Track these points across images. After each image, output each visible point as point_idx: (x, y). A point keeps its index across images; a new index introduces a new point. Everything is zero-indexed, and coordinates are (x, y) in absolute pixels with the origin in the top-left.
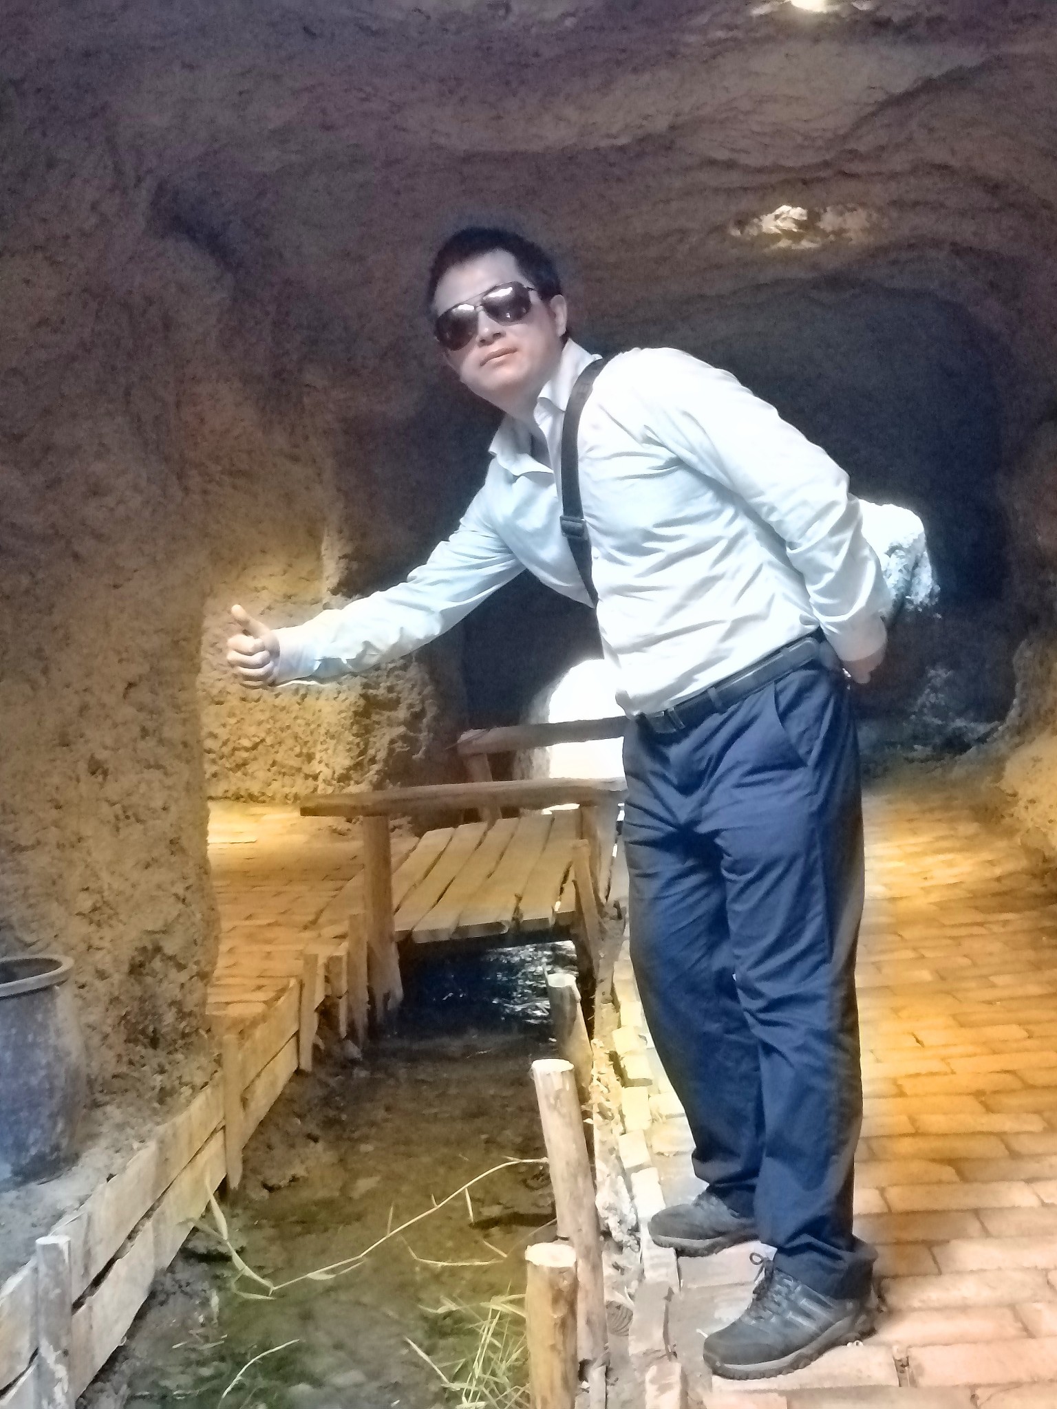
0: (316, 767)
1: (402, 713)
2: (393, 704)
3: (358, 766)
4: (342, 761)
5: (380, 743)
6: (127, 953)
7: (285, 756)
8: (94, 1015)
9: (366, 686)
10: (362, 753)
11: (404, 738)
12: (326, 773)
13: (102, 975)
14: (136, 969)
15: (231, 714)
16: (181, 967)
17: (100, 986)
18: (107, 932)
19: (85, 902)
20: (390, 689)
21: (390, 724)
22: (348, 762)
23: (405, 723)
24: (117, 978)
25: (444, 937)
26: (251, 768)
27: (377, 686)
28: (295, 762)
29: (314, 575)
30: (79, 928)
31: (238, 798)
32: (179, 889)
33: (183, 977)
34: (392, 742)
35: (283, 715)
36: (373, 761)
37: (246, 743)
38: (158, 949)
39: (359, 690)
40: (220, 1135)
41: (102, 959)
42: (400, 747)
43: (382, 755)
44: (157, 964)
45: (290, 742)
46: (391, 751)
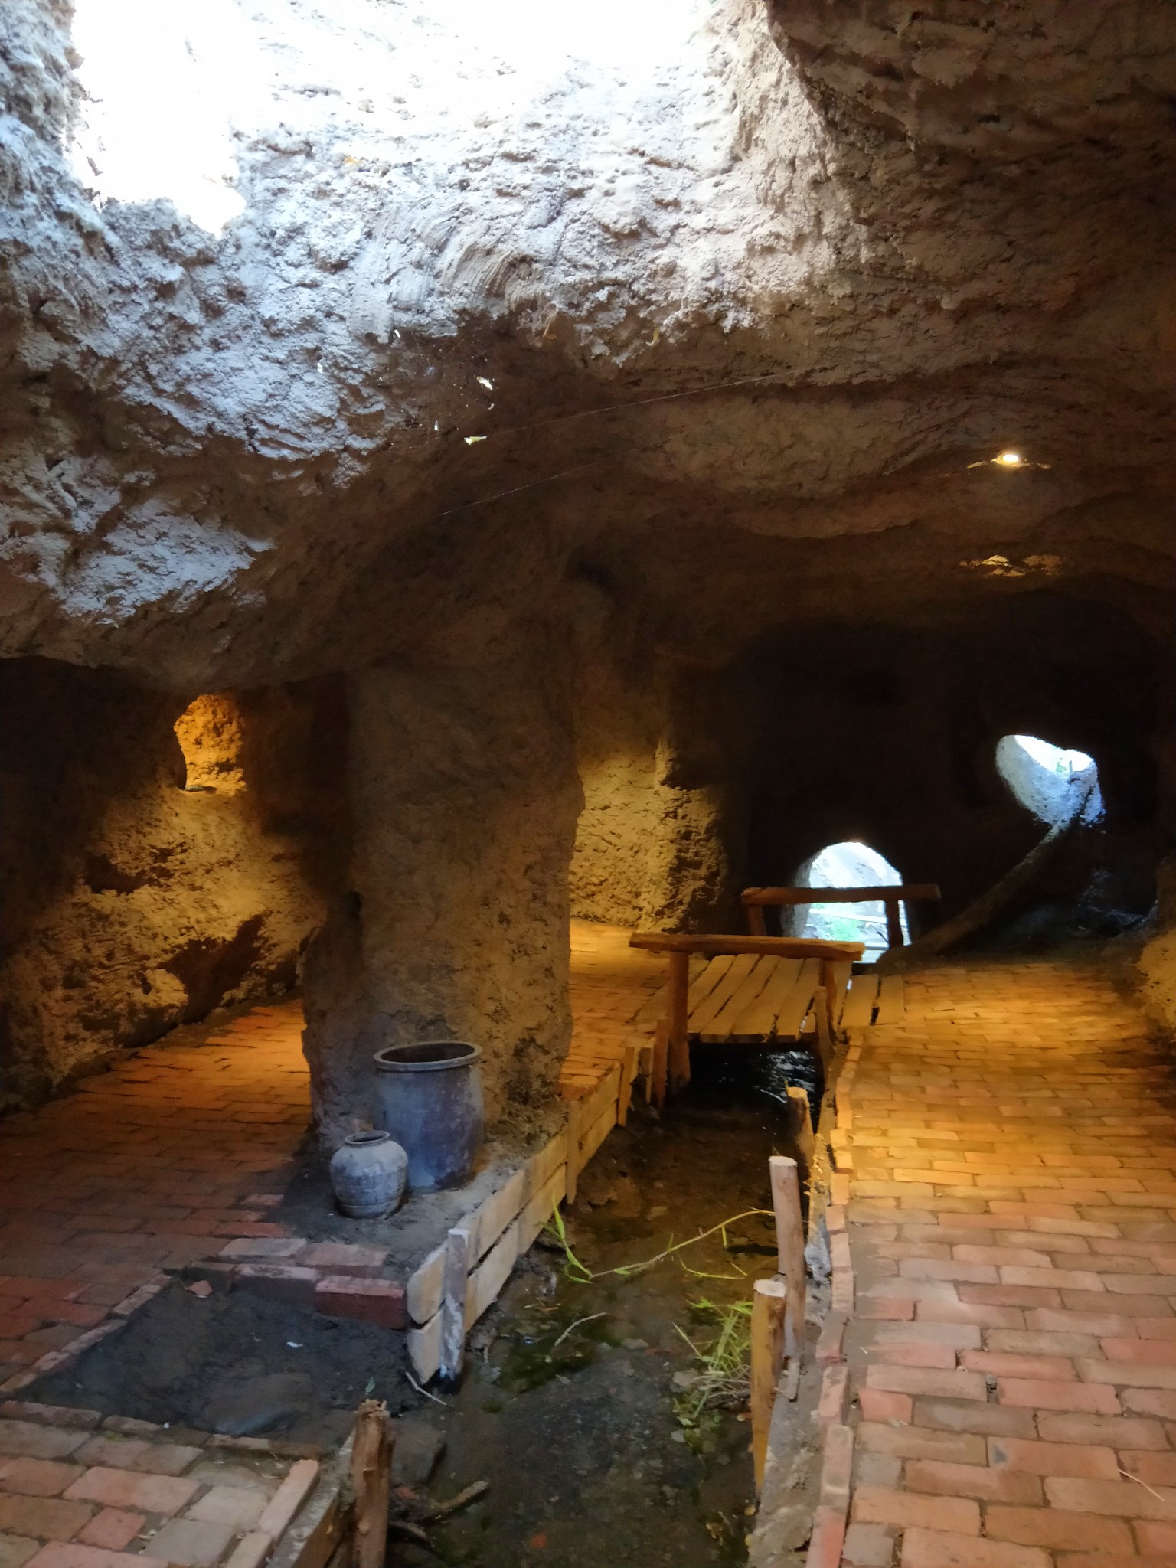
0: (641, 902)
1: (703, 872)
2: (697, 865)
3: (670, 906)
4: (660, 901)
5: (686, 892)
6: (513, 1041)
7: (621, 892)
8: (491, 1081)
9: (679, 851)
10: (674, 897)
11: (703, 889)
12: (648, 908)
13: (497, 1055)
14: (519, 1053)
15: (587, 860)
16: (546, 1052)
17: (495, 1061)
18: (501, 1027)
19: (491, 1007)
20: (696, 854)
21: (695, 878)
22: (663, 902)
23: (705, 879)
24: (505, 1058)
25: (721, 1040)
26: (597, 898)
27: (687, 851)
28: (627, 897)
29: (651, 769)
30: (486, 1024)
31: (586, 917)
33: (546, 1059)
34: (695, 891)
35: (620, 863)
36: (681, 903)
37: (595, 880)
38: (533, 1040)
39: (675, 853)
40: (564, 1166)
41: (498, 1045)
42: (700, 895)
43: (687, 900)
44: (531, 1050)
45: (624, 883)
46: (693, 897)
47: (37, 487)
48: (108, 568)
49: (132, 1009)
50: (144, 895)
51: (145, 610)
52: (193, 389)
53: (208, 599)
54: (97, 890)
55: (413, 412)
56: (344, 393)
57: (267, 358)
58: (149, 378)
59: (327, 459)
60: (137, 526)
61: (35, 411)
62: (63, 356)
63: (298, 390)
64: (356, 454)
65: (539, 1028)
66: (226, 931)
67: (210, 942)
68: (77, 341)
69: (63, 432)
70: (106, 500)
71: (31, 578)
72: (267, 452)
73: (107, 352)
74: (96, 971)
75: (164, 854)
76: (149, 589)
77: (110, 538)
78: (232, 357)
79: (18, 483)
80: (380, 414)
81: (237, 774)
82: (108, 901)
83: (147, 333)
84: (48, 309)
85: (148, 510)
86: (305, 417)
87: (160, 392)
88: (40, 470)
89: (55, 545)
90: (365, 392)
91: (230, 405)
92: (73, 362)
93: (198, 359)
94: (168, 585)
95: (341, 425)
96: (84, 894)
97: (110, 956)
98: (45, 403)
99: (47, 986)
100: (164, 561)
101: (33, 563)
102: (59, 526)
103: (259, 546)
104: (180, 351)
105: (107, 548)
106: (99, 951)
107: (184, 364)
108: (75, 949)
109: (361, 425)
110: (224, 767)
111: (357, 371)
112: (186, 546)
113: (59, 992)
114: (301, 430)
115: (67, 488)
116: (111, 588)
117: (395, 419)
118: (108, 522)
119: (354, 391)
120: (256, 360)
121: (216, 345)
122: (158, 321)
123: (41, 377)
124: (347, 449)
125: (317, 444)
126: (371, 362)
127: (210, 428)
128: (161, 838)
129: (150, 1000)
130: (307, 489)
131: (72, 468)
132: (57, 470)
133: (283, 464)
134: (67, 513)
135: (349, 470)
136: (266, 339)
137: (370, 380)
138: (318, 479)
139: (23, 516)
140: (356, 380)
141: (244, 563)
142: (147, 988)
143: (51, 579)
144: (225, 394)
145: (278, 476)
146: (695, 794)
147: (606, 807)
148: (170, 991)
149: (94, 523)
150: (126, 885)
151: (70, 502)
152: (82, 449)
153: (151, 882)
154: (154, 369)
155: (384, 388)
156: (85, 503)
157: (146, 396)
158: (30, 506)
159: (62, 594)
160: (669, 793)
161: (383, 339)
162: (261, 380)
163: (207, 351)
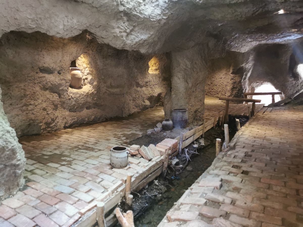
0: (226, 95)
1: (237, 89)
2: (237, 88)
3: (231, 95)
4: (229, 94)
5: (234, 92)
6: (194, 110)
8: (190, 116)
9: (233, 85)
10: (232, 93)
11: (237, 92)
12: (227, 95)
13: (192, 112)
14: (195, 112)
15: (217, 87)
16: (200, 113)
17: (191, 113)
18: (193, 108)
19: (191, 105)
20: (236, 86)
21: (236, 90)
22: (230, 94)
23: (238, 90)
24: (193, 112)
25: (234, 116)
26: (219, 94)
27: (235, 86)
28: (224, 94)
29: (229, 71)
30: (190, 107)
31: (217, 97)
32: (201, 105)
33: (200, 114)
34: (236, 92)
35: (223, 88)
36: (233, 95)
37: (219, 91)
38: (198, 111)
39: (232, 86)
40: (202, 130)
41: (192, 110)
42: (237, 93)
43: (234, 94)
44: (198, 112)
45: (224, 91)
46: (235, 94)
47: (122, 26)
48: (132, 37)
49: (142, 104)
50: (144, 88)
51: (137, 43)
52: (142, 12)
53: (145, 41)
54: (137, 87)
55: (172, 12)
56: (162, 10)
57: (151, 6)
58: (136, 10)
59: (160, 20)
60: (135, 31)
61: (121, 16)
62: (124, 9)
63: (156, 10)
64: (164, 19)
65: (199, 109)
66: (156, 95)
67: (153, 96)
68: (126, 7)
69: (125, 18)
70: (131, 28)
71: (122, 39)
72: (152, 20)
73: (130, 8)
74: (137, 99)
75: (147, 82)
76: (137, 40)
77: (132, 33)
78: (147, 6)
79: (120, 26)
80: (167, 13)
81: (158, 71)
82: (139, 89)
83: (135, 4)
84: (122, 3)
85: (136, 29)
86: (157, 14)
87: (137, 12)
88: (122, 24)
89: (125, 34)
90: (165, 10)
91: (146, 13)
92: (126, 9)
93: (142, 7)
94: (139, 39)
95: (162, 15)
96: (135, 88)
97: (139, 97)
98: (123, 15)
99: (130, 100)
100: (139, 36)
101: (122, 37)
102: (125, 32)
103: (151, 33)
104: (140, 6)
105: (131, 34)
106: (137, 96)
107: (140, 8)
108: (134, 95)
109: (164, 15)
110: (156, 70)
111: (164, 7)
112: (142, 34)
113: (132, 101)
114: (156, 16)
115: (126, 26)
116: (132, 40)
117: (170, 13)
118: (131, 31)
119: (163, 10)
120: (150, 7)
121: (145, 5)
122: (137, 3)
123: (122, 12)
124: (163, 18)
125: (159, 18)
126: (166, 5)
127: (144, 17)
128: (146, 80)
129: (145, 104)
130: (158, 24)
131: (127, 24)
132: (125, 24)
133: (154, 21)
134: (126, 30)
135: (163, 21)
136: (151, 3)
137: (166, 8)
138: (159, 23)
139: (121, 30)
140: (163, 8)
141: (149, 36)
142: (144, 102)
143: (124, 39)
144: (146, 12)
145: (153, 23)
146: (237, 75)
147: (221, 78)
148: (147, 103)
149: (130, 31)
150: (141, 87)
151: (126, 28)
152: (128, 21)
153: (145, 87)
154: (136, 9)
155: (168, 9)
156: (128, 28)
157: (135, 13)
158: (121, 29)
159: (126, 41)
160: (232, 75)
161: (167, 2)
162: (151, 9)
163: (143, 6)
